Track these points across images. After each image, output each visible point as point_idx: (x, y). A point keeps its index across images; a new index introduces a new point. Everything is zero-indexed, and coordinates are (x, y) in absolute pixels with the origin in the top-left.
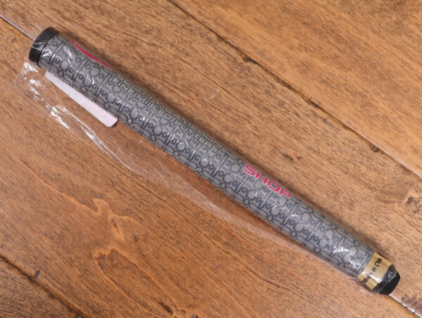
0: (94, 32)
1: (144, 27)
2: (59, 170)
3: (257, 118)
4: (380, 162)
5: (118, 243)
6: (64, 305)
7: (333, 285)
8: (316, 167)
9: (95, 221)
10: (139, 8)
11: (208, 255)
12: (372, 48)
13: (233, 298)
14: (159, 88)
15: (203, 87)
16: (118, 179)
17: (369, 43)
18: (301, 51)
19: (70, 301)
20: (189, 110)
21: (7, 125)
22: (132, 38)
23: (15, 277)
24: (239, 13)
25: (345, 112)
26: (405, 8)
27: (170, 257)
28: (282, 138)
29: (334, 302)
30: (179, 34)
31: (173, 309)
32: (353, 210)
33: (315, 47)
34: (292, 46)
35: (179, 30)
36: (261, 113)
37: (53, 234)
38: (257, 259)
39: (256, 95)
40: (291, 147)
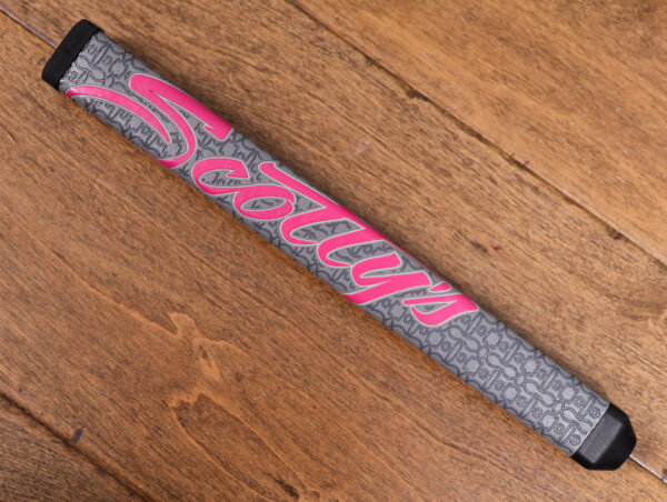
0: (170, 49)
1: (250, 42)
2: (114, 267)
3: (430, 186)
4: (623, 255)
5: (210, 383)
6: (122, 485)
8: (523, 263)
9: (172, 349)
10: (241, 13)
11: (354, 402)
12: (606, 77)
13: (395, 473)
14: (274, 137)
15: (343, 137)
16: (210, 281)
17: (603, 70)
18: (495, 80)
19: (131, 478)
20: (323, 174)
21: (29, 195)
22: (229, 58)
23: (42, 441)
24: (399, 22)
25: (567, 178)
26: (655, 17)
27: (294, 406)
28: (469, 217)
29: (556, 477)
30: (304, 54)
31: (299, 490)
32: (584, 331)
33: (519, 75)
34: (482, 74)
35: (305, 48)
36: (437, 178)
37: (105, 370)
38: (434, 409)
39: (427, 148)
40: (484, 231)
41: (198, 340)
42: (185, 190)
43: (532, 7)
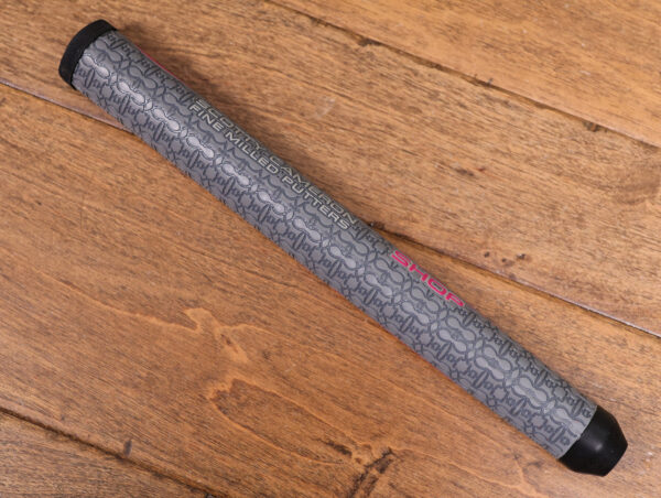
1: (196, 32)
2: (121, 280)
3: (403, 126)
4: (606, 144)
5: (240, 367)
6: (181, 483)
7: (586, 348)
8: (511, 177)
9: (197, 344)
10: (180, 7)
11: (381, 351)
13: (437, 408)
15: (308, 101)
16: (216, 270)
18: (442, 9)
19: (189, 475)
20: (297, 141)
21: (23, 233)
23: (95, 461)
25: (533, 84)
27: (325, 369)
28: (448, 147)
29: (593, 374)
30: (251, 30)
31: (351, 447)
32: (585, 227)
34: (427, 7)
35: (250, 24)
36: (407, 117)
37: (137, 380)
39: (391, 91)
40: (465, 156)
41: (219, 329)
42: (170, 190)
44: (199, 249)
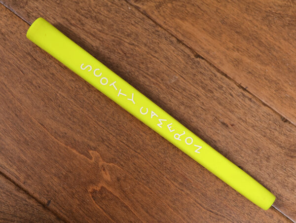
0: (92, 34)
1: (126, 32)
2: (65, 130)
3: (204, 97)
4: (288, 129)
5: (106, 182)
7: (255, 214)
8: (244, 132)
9: (90, 166)
10: (123, 19)
11: (169, 191)
12: (283, 50)
14: (136, 74)
15: (166, 75)
16: (107, 137)
17: (282, 47)
18: (234, 51)
20: (157, 91)
21: (29, 98)
22: (117, 39)
23: (33, 205)
24: (192, 24)
25: (264, 95)
27: (142, 192)
28: (220, 111)
30: (150, 38)
32: (269, 162)
33: (244, 48)
34: (228, 48)
35: (150, 35)
36: (207, 94)
37: (61, 175)
38: (203, 195)
39: (203, 80)
40: (227, 117)
42: (97, 97)
43: (251, 18)
44: (103, 126)
